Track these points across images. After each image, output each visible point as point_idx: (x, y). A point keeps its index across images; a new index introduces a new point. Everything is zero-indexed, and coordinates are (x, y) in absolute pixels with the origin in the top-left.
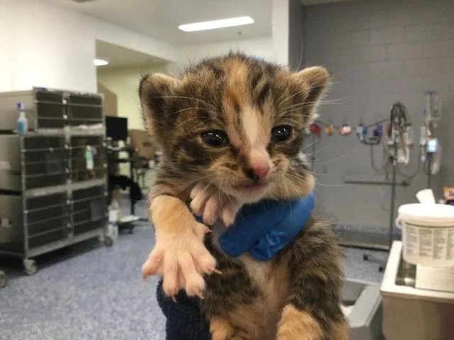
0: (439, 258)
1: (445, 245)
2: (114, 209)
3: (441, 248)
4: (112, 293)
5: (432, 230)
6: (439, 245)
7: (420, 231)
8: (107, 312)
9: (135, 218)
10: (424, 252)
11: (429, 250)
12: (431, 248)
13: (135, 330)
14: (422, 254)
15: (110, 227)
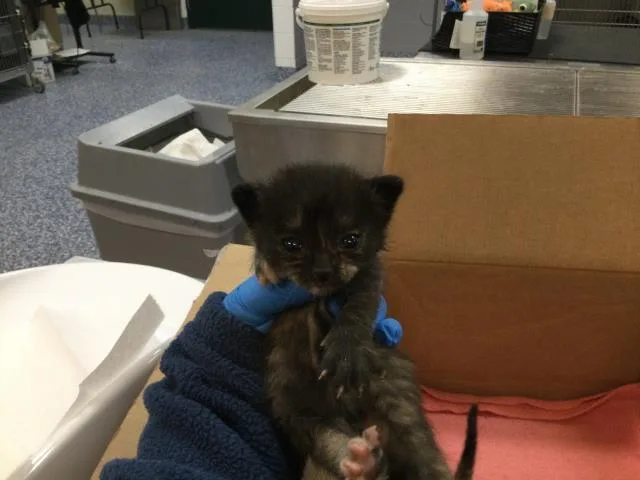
0: (343, 72)
1: (349, 53)
2: (42, 36)
3: (345, 56)
4: (32, 154)
5: (331, 28)
6: (341, 53)
7: (317, 31)
8: (17, 178)
9: (82, 51)
10: (324, 63)
11: (329, 61)
12: (332, 57)
13: (53, 198)
14: (322, 68)
15: (38, 65)
